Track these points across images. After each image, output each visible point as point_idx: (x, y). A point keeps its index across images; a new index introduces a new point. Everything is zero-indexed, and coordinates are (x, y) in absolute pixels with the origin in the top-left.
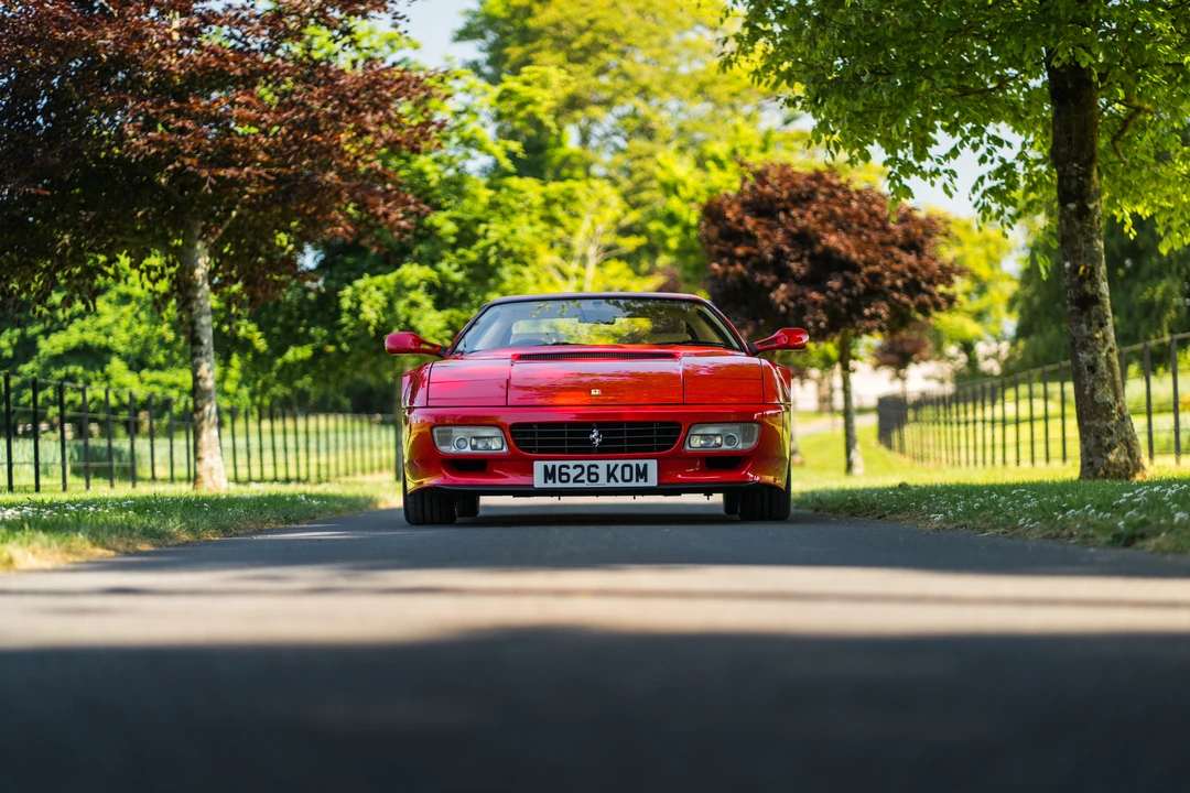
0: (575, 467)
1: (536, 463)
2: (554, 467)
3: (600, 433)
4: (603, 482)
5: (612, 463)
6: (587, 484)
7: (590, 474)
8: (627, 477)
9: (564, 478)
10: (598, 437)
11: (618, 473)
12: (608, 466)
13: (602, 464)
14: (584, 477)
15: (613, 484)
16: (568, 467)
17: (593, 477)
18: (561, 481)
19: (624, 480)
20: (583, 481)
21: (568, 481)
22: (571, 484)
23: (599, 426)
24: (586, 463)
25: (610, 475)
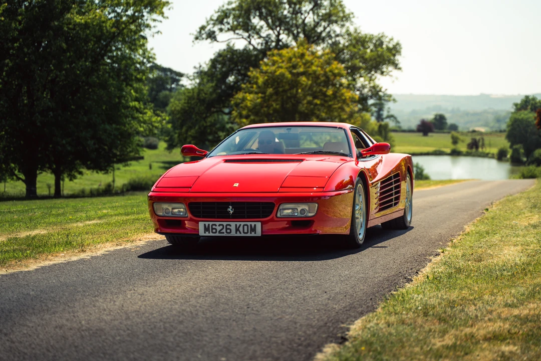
0: (219, 225)
1: (200, 223)
2: (209, 225)
3: (232, 208)
4: (233, 234)
5: (238, 224)
6: (225, 234)
7: (227, 229)
8: (246, 231)
9: (214, 231)
10: (232, 210)
11: (241, 229)
12: (236, 225)
13: (233, 224)
14: (224, 230)
15: (238, 234)
16: (216, 225)
17: (228, 231)
18: (213, 232)
19: (244, 233)
20: (223, 233)
21: (216, 232)
22: (217, 234)
23: (233, 204)
24: (225, 224)
25: (237, 230)
